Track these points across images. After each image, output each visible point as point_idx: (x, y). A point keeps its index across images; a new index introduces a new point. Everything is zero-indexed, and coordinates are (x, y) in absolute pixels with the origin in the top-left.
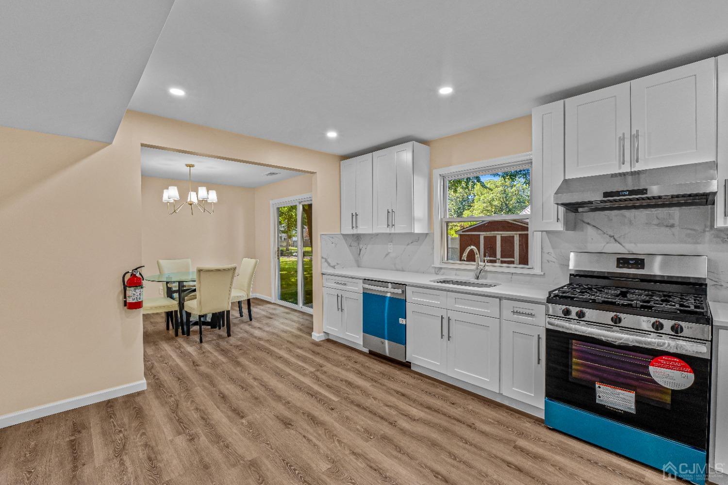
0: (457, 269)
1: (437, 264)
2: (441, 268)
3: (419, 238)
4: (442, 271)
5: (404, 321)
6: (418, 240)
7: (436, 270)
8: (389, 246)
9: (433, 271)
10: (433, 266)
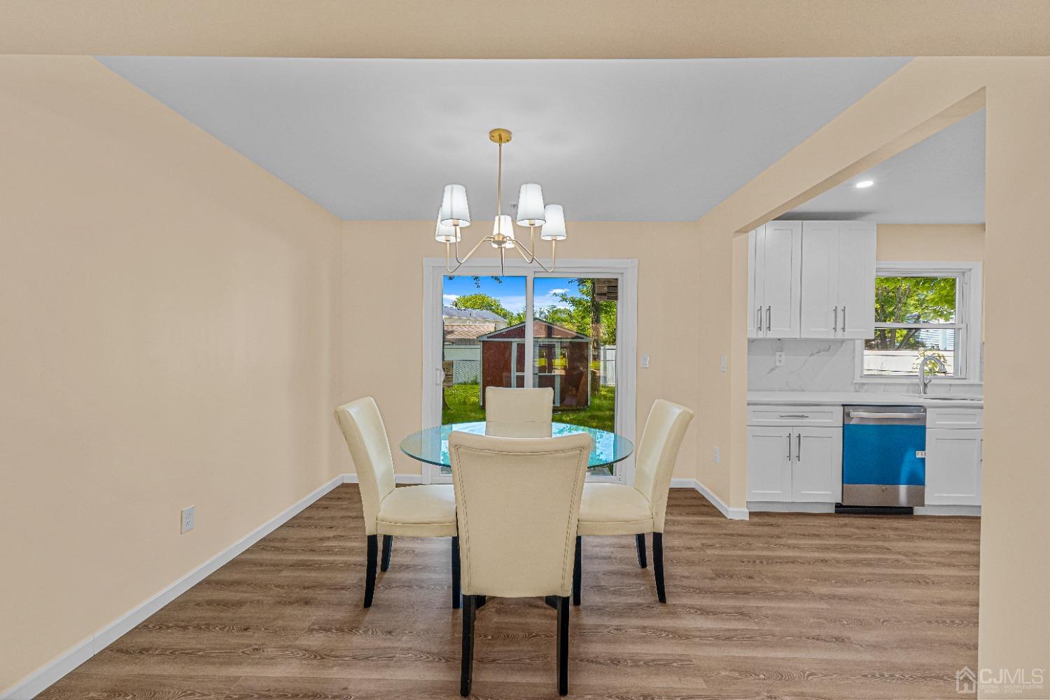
0: (885, 384)
1: (858, 379)
2: (864, 384)
3: (830, 346)
4: (866, 387)
5: (923, 454)
6: (829, 349)
7: (857, 386)
8: (777, 357)
9: (852, 388)
10: (854, 382)
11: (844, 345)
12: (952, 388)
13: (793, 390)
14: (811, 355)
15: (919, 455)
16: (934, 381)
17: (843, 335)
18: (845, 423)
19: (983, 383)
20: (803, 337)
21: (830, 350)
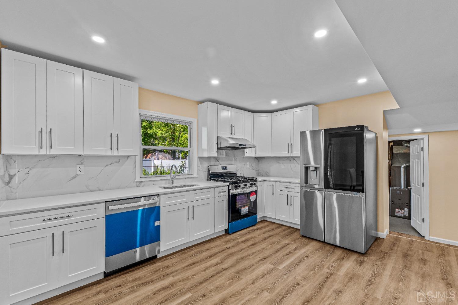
0: (154, 181)
1: (138, 179)
2: (142, 182)
3: (120, 160)
4: (143, 184)
5: (159, 223)
6: (119, 161)
7: (138, 184)
8: (78, 168)
9: (135, 184)
10: (136, 181)
11: (129, 159)
12: (186, 179)
13: (91, 191)
14: (107, 165)
15: (156, 224)
16: (177, 177)
17: (118, 153)
18: (106, 214)
19: (198, 176)
20: (85, 154)
21: (119, 163)
